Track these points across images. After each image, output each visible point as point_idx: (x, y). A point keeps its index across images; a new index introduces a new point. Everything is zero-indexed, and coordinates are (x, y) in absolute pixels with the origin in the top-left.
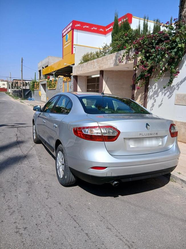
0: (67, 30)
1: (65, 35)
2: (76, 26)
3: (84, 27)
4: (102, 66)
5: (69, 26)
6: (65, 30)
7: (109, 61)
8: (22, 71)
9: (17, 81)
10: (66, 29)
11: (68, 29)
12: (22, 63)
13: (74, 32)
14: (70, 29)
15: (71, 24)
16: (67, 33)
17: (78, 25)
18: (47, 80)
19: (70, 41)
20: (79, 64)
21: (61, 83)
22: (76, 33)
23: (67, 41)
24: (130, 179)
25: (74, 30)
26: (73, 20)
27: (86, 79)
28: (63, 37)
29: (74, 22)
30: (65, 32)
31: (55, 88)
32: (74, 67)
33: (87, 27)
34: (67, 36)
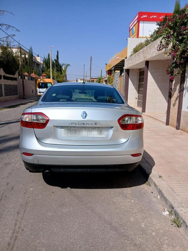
0: (134, 23)
1: (131, 29)
2: (142, 17)
3: (151, 17)
4: (146, 56)
5: (135, 18)
6: (132, 24)
7: (151, 49)
8: (91, 70)
9: (93, 79)
10: (132, 22)
11: (135, 21)
12: (91, 61)
13: (140, 24)
14: (136, 22)
15: (138, 16)
16: (134, 26)
17: (145, 16)
18: (108, 76)
19: (135, 34)
20: (130, 56)
21: (117, 78)
22: (141, 25)
23: (133, 35)
24: (62, 170)
25: (140, 22)
26: (139, 12)
27: (139, 71)
28: (130, 30)
29: (141, 14)
30: (132, 25)
31: (112, 84)
32: (126, 60)
33: (155, 17)
34: (133, 30)
